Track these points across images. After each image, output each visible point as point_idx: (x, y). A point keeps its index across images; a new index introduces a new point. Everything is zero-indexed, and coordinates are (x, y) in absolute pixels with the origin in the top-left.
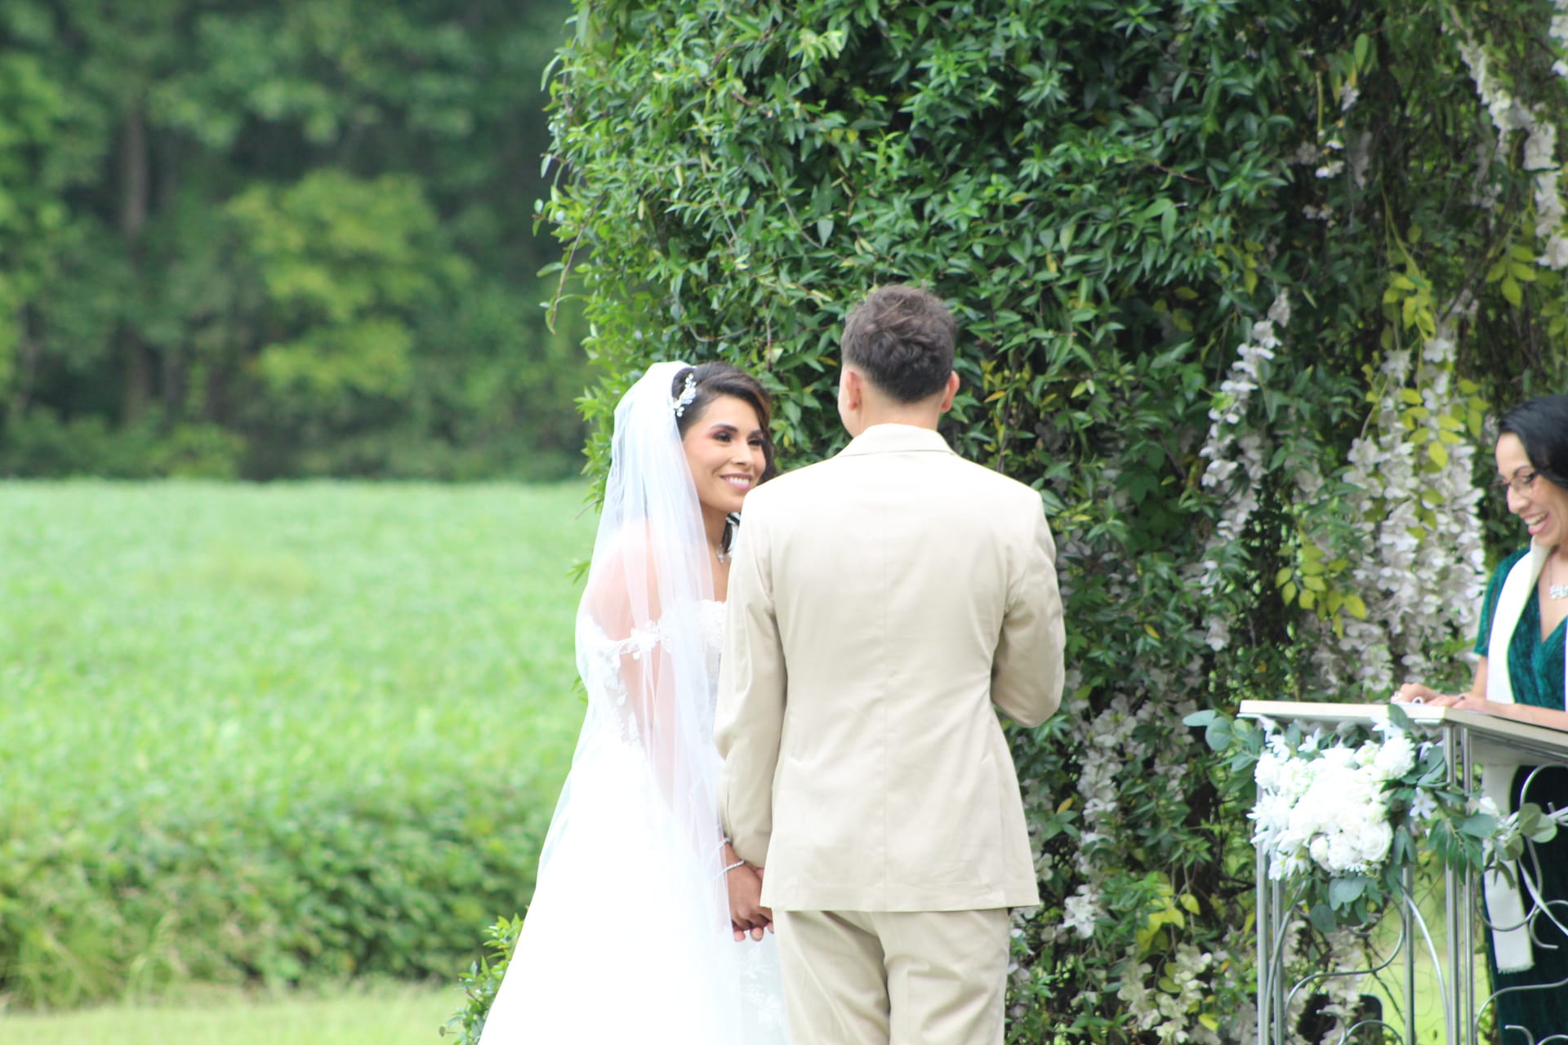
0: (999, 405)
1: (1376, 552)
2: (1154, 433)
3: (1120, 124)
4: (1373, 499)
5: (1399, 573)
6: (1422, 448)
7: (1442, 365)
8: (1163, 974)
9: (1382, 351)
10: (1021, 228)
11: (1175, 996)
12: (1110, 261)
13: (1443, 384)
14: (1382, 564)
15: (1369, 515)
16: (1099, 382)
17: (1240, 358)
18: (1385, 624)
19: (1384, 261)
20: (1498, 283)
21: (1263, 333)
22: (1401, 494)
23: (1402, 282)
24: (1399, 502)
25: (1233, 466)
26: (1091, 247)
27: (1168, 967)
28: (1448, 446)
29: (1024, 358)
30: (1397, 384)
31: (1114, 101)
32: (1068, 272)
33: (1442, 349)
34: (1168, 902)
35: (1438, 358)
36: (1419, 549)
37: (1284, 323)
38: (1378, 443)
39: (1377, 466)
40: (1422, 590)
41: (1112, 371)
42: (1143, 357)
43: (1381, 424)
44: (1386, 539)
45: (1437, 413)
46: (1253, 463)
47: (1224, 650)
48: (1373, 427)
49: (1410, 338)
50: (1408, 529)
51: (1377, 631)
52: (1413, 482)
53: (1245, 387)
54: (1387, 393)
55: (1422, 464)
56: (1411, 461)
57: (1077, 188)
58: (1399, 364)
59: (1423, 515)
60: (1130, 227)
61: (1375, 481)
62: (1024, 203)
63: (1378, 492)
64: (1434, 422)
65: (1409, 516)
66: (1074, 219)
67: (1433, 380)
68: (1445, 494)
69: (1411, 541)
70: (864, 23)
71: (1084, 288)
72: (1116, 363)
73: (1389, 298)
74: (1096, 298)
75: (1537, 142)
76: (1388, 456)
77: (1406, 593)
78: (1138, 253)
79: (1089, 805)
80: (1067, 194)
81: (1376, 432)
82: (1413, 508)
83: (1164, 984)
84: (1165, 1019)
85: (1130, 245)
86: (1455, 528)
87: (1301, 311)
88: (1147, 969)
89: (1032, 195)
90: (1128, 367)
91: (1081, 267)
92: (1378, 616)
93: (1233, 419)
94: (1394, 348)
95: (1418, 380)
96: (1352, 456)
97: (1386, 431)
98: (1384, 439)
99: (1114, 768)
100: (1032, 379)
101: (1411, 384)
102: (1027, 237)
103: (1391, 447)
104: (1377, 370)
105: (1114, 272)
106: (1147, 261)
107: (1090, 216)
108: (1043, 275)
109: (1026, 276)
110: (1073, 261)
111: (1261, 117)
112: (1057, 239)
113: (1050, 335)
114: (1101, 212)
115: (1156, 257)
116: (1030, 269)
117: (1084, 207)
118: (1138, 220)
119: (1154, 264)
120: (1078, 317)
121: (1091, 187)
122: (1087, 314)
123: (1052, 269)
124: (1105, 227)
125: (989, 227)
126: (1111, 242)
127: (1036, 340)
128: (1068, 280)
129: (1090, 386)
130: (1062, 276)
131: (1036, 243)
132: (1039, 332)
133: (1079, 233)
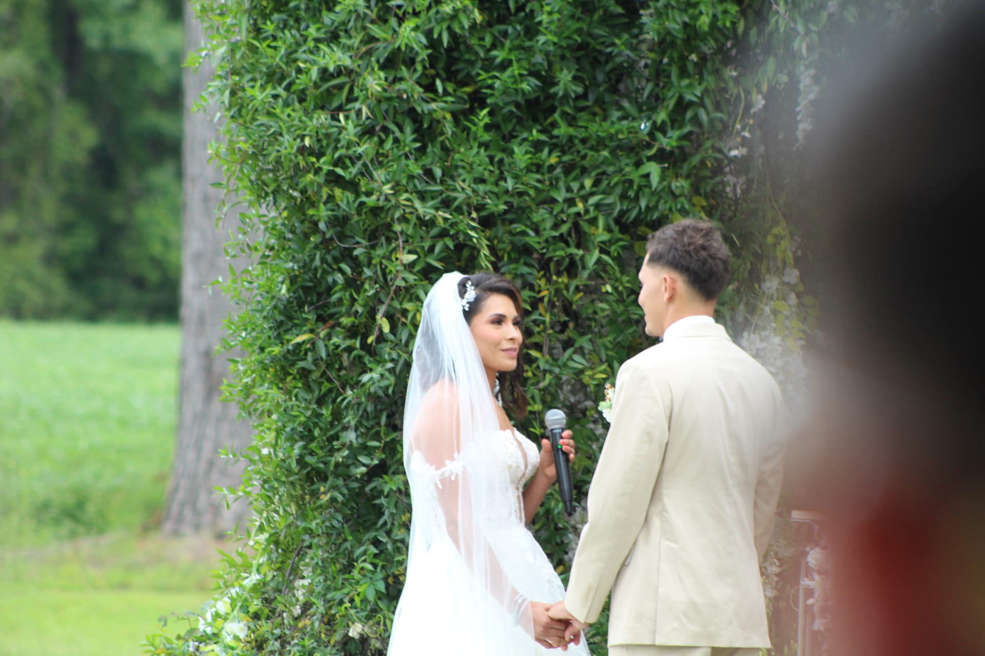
0: (546, 300)
10: (557, 179)
12: (618, 204)
16: (612, 286)
23: (777, 230)
26: (607, 193)
29: (562, 268)
32: (592, 209)
38: (760, 337)
41: (617, 280)
57: (596, 155)
60: (631, 182)
62: (558, 164)
66: (593, 174)
71: (601, 222)
72: (618, 275)
74: (608, 228)
78: (637, 199)
80: (589, 158)
85: (631, 194)
89: (563, 158)
91: (597, 206)
100: (568, 282)
102: (561, 184)
105: (620, 212)
106: (643, 204)
107: (604, 173)
108: (573, 210)
109: (562, 211)
110: (593, 200)
111: (708, 114)
112: (582, 187)
113: (581, 252)
114: (611, 169)
115: (649, 201)
116: (566, 206)
117: (597, 167)
118: (635, 176)
119: (647, 207)
120: (599, 239)
121: (605, 153)
122: (605, 237)
123: (580, 207)
124: (615, 179)
125: (539, 176)
126: (618, 190)
127: (571, 256)
128: (592, 214)
129: (609, 288)
130: (587, 211)
131: (569, 190)
132: (573, 250)
133: (596, 183)
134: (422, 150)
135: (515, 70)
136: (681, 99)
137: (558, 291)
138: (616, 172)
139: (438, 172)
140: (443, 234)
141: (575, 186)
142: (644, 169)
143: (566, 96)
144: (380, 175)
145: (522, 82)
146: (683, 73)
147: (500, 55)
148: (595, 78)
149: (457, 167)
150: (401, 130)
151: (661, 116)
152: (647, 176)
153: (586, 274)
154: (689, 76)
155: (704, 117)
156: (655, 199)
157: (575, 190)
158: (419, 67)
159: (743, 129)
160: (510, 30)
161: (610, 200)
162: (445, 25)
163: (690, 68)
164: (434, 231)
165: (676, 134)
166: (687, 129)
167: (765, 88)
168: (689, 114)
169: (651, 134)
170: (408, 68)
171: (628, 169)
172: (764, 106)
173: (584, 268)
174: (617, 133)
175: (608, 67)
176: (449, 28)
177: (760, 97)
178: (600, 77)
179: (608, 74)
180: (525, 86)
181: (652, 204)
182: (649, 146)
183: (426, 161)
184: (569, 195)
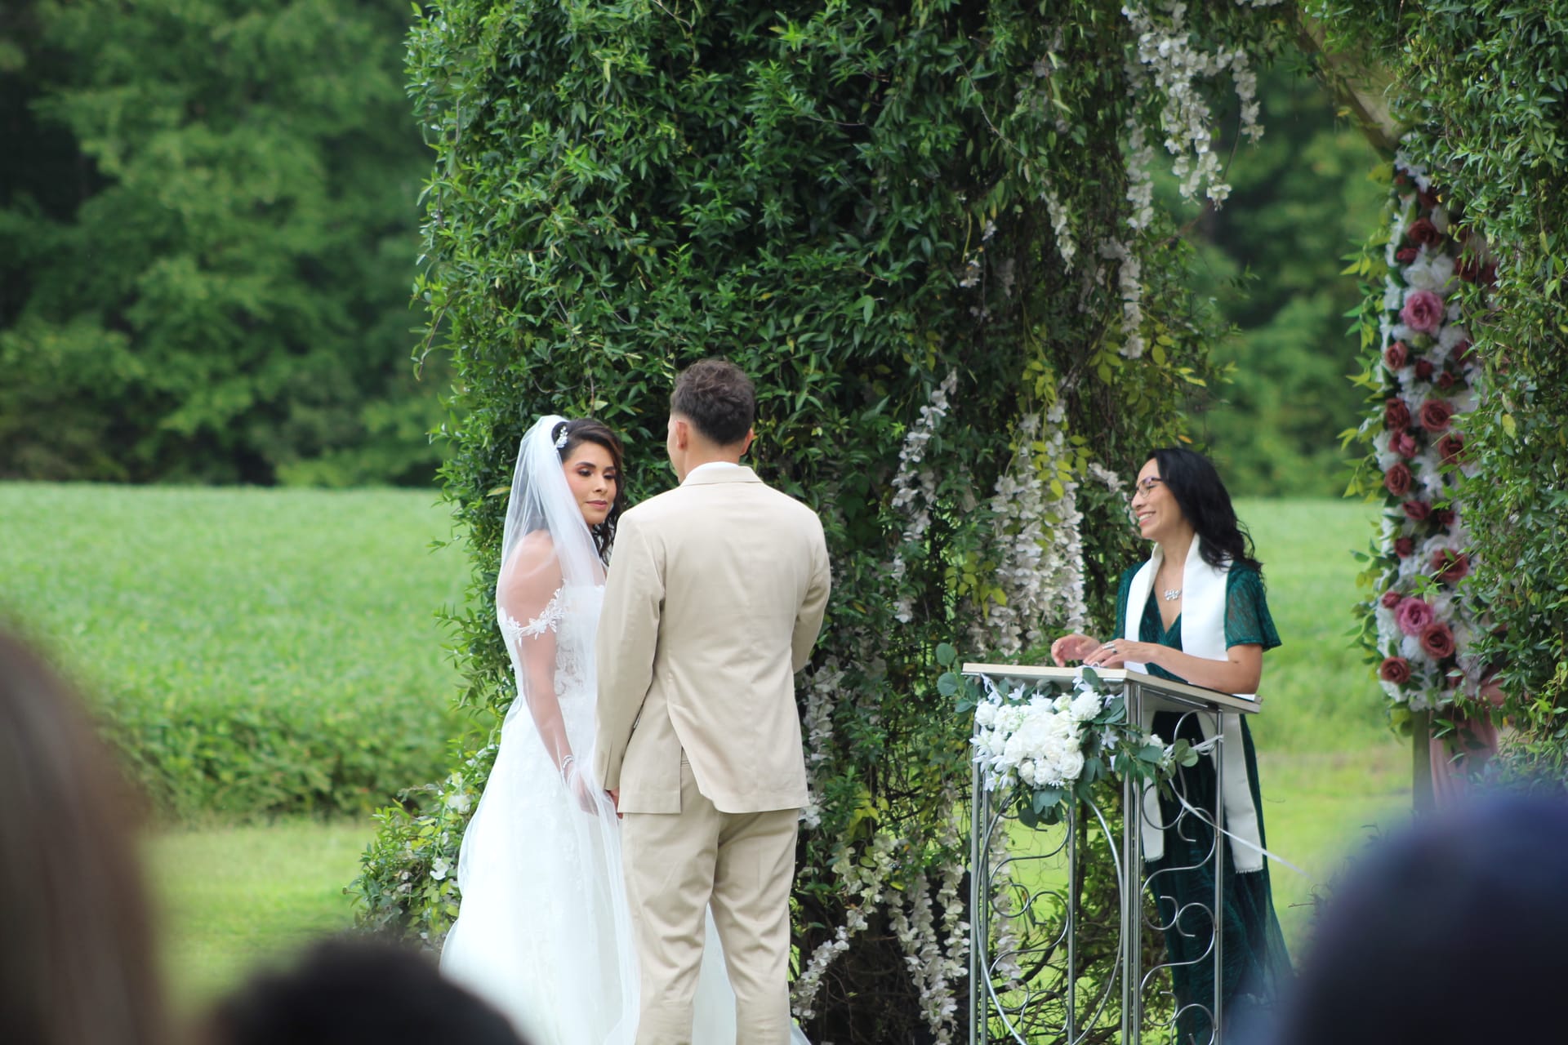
1: (1012, 557)
2: (860, 467)
3: (838, 245)
4: (1012, 519)
5: (1028, 572)
6: (1045, 484)
7: (1060, 425)
8: (863, 854)
9: (1020, 414)
10: (767, 317)
11: (873, 869)
12: (832, 341)
13: (1060, 438)
14: (1015, 565)
15: (1007, 530)
16: (824, 429)
17: (922, 416)
18: (1017, 608)
19: (1022, 352)
20: (1096, 367)
21: (939, 398)
22: (1031, 516)
23: (1036, 365)
24: (1030, 521)
25: (915, 492)
26: (818, 330)
27: (867, 850)
28: (1063, 484)
29: (770, 411)
30: (1030, 437)
31: (832, 228)
32: (802, 347)
33: (1058, 413)
34: (867, 803)
35: (1058, 419)
36: (1043, 554)
37: (953, 392)
38: (1015, 478)
39: (1015, 495)
40: (1043, 584)
41: (834, 422)
42: (855, 413)
43: (1018, 466)
44: (1020, 548)
45: (1053, 459)
46: (928, 491)
47: (908, 623)
48: (1012, 468)
49: (1038, 405)
50: (1035, 540)
51: (1013, 613)
52: (1040, 508)
53: (925, 436)
54: (1023, 444)
55: (1047, 496)
56: (1039, 493)
57: (808, 289)
58: (1031, 423)
59: (1045, 530)
60: (845, 316)
61: (1014, 506)
62: (770, 300)
63: (1015, 514)
64: (1053, 465)
65: (1037, 532)
66: (805, 310)
67: (1053, 435)
68: (1060, 516)
69: (1036, 549)
70: (657, 161)
71: (813, 361)
72: (837, 416)
73: (1026, 376)
74: (821, 367)
75: (1128, 268)
76: (1022, 488)
77: (1034, 586)
78: (850, 336)
79: (813, 733)
80: (800, 292)
81: (1014, 472)
82: (1040, 526)
83: (865, 861)
84: (866, 886)
85: (846, 330)
86: (1065, 541)
87: (965, 383)
88: (851, 851)
89: (775, 293)
90: (845, 420)
91: (811, 344)
92: (1013, 602)
93: (917, 459)
94: (1028, 411)
95: (1043, 435)
96: (998, 487)
97: (1022, 471)
98: (1020, 476)
99: (830, 708)
100: (777, 426)
101: (1038, 438)
102: (771, 322)
103: (1025, 482)
104: (1016, 427)
105: (833, 350)
106: (857, 340)
107: (817, 308)
108: (782, 349)
109: (770, 350)
110: (803, 338)
111: (932, 242)
112: (792, 325)
113: (789, 393)
114: (824, 304)
115: (864, 335)
116: (775, 345)
117: (812, 301)
118: (850, 312)
119: (861, 343)
120: (809, 379)
121: (817, 287)
122: (817, 376)
123: (791, 345)
124: (827, 315)
125: (744, 315)
126: (831, 326)
127: (781, 397)
128: (802, 354)
129: (819, 431)
130: (797, 349)
131: (778, 327)
132: (781, 392)
133: (808, 319)
134: (619, 290)
135: (718, 202)
136: (901, 226)
137: (767, 437)
138: (830, 307)
139: (634, 310)
140: (639, 377)
141: (785, 323)
142: (859, 304)
143: (775, 227)
144: (571, 316)
145: (726, 213)
146: (906, 200)
147: (703, 186)
148: (818, 207)
149: (656, 305)
150: (597, 268)
151: (882, 246)
152: (862, 309)
153: (795, 416)
154: (912, 203)
155: (927, 246)
156: (870, 334)
157: (785, 327)
158: (614, 200)
159: (972, 257)
160: (720, 158)
161: (822, 338)
162: (642, 156)
163: (914, 195)
164: (629, 375)
165: (896, 266)
166: (911, 260)
167: (994, 213)
168: (911, 244)
169: (868, 265)
170: (605, 202)
171: (842, 303)
172: (996, 233)
173: (793, 410)
174: (832, 266)
175: (833, 195)
176: (649, 160)
177: (990, 223)
178: (823, 206)
179: (831, 204)
180: (730, 218)
181: (867, 340)
182: (867, 279)
183: (623, 300)
184: (779, 333)
